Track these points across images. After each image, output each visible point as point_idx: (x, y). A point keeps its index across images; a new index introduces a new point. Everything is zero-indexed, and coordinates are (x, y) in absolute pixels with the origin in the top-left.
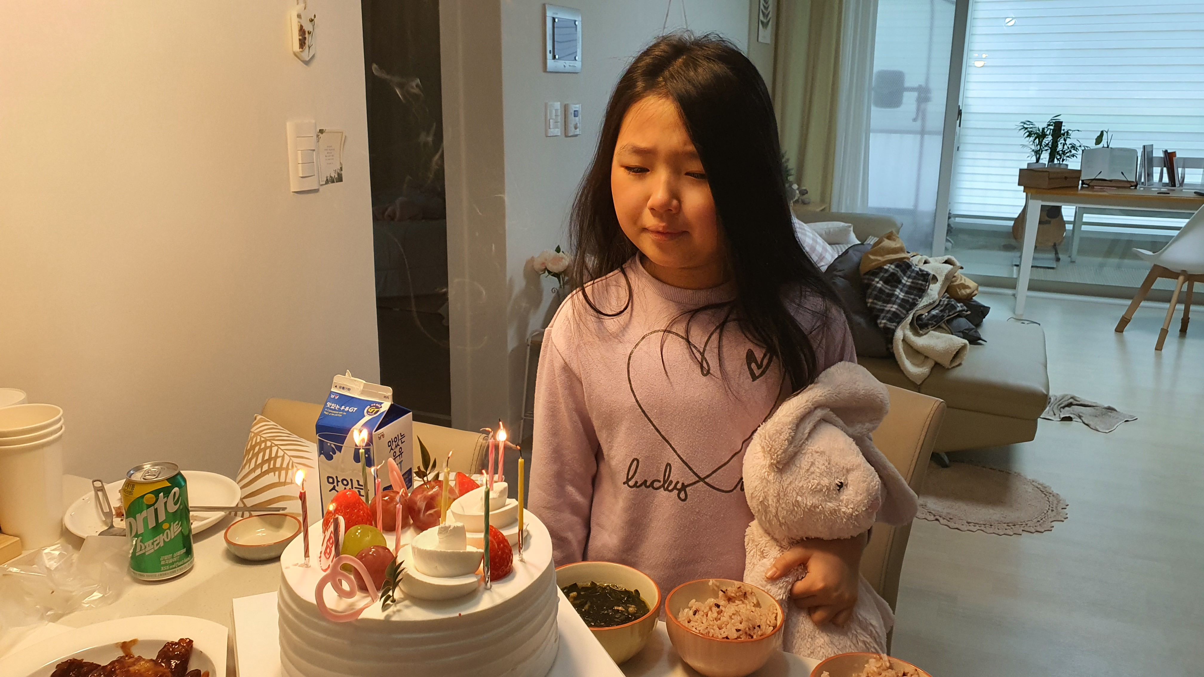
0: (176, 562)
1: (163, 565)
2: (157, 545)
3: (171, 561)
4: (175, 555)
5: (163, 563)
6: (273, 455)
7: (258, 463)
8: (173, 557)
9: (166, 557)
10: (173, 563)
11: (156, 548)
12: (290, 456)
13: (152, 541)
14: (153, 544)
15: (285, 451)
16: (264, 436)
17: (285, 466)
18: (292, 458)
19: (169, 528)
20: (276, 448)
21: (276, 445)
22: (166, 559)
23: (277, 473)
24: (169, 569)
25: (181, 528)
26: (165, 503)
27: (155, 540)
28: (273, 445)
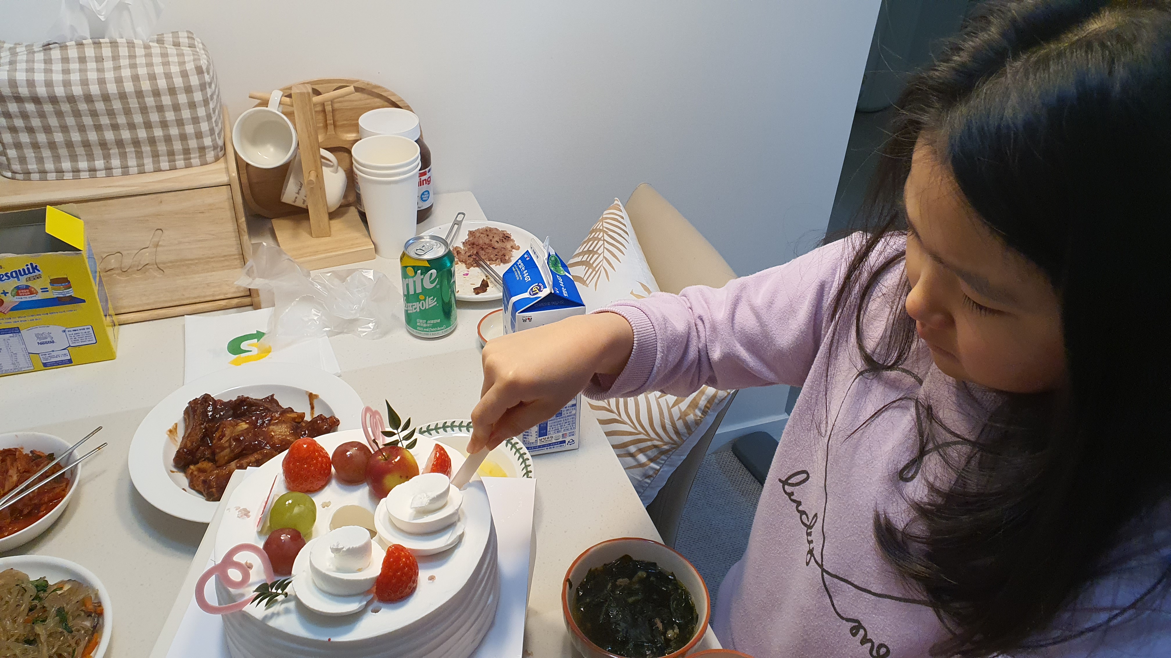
0: (429, 327)
1: (418, 326)
2: (415, 309)
3: (425, 325)
4: (429, 322)
5: (418, 324)
6: (595, 250)
7: (584, 250)
8: (426, 323)
9: (421, 321)
10: (426, 328)
11: (415, 311)
12: (604, 257)
13: (411, 304)
14: (412, 306)
15: (605, 249)
16: (605, 225)
17: (594, 265)
18: (604, 259)
19: (425, 300)
20: (602, 242)
21: (604, 240)
22: (420, 322)
23: (587, 268)
24: (423, 331)
25: (436, 303)
26: (422, 280)
27: (414, 304)
28: (602, 238)
